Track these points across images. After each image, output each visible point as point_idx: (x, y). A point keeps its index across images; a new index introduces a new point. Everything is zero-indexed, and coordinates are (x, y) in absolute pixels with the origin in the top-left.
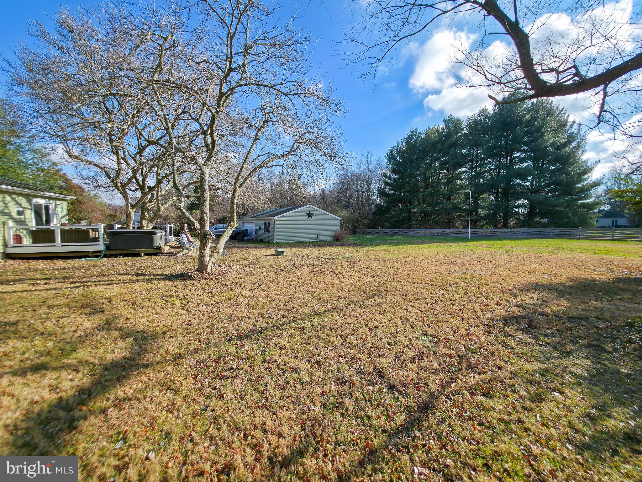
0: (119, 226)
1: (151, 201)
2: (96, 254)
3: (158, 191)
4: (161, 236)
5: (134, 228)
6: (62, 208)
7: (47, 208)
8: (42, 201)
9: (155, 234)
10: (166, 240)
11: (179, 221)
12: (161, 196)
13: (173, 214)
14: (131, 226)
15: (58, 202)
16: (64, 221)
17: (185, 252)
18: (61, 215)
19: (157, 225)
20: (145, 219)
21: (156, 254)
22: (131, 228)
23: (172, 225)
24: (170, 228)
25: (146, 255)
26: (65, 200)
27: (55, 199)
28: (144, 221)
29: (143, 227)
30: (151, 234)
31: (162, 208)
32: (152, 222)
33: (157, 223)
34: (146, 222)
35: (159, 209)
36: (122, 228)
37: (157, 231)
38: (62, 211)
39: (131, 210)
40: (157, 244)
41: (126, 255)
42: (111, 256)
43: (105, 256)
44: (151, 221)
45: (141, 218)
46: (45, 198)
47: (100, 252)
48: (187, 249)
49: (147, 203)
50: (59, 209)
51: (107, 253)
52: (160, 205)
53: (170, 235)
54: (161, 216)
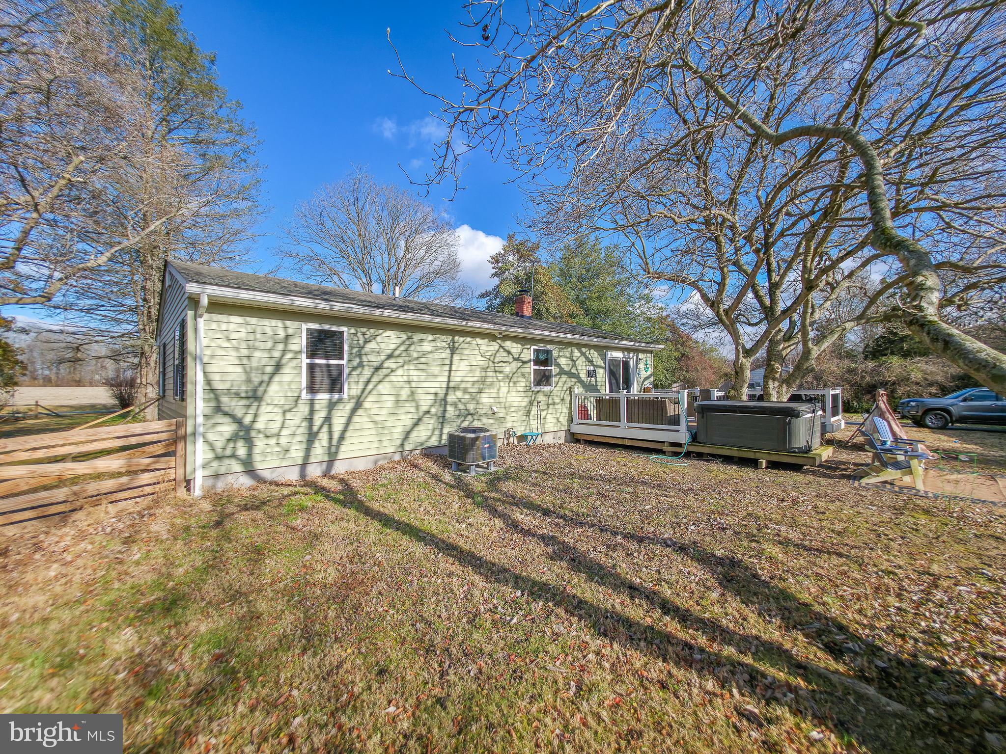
0: (721, 394)
1: (788, 337)
2: (675, 450)
3: (805, 312)
4: (813, 420)
5: (751, 397)
6: (646, 365)
7: (626, 365)
8: (618, 355)
9: (796, 415)
10: (824, 426)
11: (846, 380)
12: (811, 324)
13: (834, 368)
14: (745, 391)
15: (641, 356)
16: (647, 384)
17: (890, 474)
18: (644, 374)
19: (802, 392)
20: (774, 379)
21: (796, 468)
22: (745, 397)
23: (838, 391)
24: (835, 397)
25: (774, 465)
26: (651, 352)
27: (637, 351)
28: (771, 383)
29: (769, 395)
30: (788, 414)
31: (815, 352)
32: (789, 385)
33: (801, 386)
34: (777, 384)
35: (807, 353)
36: (726, 397)
37: (802, 407)
38: (646, 369)
39: (744, 360)
40: (800, 441)
41: (728, 460)
42: (700, 456)
43: (688, 455)
44: (787, 381)
45: (765, 377)
46: (623, 349)
47: (679, 445)
48: (897, 465)
49: (778, 343)
50: (642, 366)
51: (692, 449)
52: (810, 344)
53: (835, 414)
54: (813, 370)
